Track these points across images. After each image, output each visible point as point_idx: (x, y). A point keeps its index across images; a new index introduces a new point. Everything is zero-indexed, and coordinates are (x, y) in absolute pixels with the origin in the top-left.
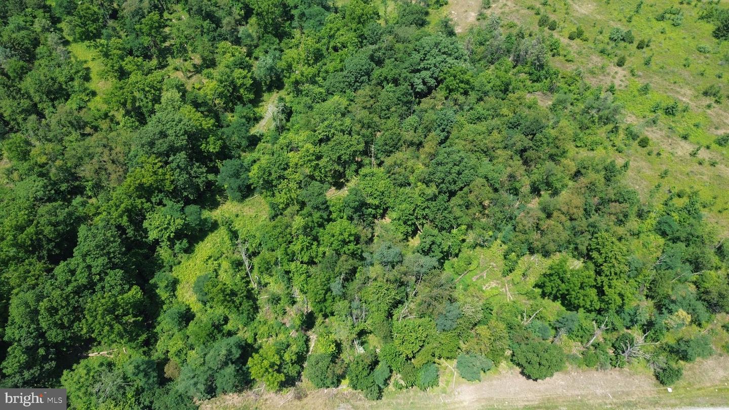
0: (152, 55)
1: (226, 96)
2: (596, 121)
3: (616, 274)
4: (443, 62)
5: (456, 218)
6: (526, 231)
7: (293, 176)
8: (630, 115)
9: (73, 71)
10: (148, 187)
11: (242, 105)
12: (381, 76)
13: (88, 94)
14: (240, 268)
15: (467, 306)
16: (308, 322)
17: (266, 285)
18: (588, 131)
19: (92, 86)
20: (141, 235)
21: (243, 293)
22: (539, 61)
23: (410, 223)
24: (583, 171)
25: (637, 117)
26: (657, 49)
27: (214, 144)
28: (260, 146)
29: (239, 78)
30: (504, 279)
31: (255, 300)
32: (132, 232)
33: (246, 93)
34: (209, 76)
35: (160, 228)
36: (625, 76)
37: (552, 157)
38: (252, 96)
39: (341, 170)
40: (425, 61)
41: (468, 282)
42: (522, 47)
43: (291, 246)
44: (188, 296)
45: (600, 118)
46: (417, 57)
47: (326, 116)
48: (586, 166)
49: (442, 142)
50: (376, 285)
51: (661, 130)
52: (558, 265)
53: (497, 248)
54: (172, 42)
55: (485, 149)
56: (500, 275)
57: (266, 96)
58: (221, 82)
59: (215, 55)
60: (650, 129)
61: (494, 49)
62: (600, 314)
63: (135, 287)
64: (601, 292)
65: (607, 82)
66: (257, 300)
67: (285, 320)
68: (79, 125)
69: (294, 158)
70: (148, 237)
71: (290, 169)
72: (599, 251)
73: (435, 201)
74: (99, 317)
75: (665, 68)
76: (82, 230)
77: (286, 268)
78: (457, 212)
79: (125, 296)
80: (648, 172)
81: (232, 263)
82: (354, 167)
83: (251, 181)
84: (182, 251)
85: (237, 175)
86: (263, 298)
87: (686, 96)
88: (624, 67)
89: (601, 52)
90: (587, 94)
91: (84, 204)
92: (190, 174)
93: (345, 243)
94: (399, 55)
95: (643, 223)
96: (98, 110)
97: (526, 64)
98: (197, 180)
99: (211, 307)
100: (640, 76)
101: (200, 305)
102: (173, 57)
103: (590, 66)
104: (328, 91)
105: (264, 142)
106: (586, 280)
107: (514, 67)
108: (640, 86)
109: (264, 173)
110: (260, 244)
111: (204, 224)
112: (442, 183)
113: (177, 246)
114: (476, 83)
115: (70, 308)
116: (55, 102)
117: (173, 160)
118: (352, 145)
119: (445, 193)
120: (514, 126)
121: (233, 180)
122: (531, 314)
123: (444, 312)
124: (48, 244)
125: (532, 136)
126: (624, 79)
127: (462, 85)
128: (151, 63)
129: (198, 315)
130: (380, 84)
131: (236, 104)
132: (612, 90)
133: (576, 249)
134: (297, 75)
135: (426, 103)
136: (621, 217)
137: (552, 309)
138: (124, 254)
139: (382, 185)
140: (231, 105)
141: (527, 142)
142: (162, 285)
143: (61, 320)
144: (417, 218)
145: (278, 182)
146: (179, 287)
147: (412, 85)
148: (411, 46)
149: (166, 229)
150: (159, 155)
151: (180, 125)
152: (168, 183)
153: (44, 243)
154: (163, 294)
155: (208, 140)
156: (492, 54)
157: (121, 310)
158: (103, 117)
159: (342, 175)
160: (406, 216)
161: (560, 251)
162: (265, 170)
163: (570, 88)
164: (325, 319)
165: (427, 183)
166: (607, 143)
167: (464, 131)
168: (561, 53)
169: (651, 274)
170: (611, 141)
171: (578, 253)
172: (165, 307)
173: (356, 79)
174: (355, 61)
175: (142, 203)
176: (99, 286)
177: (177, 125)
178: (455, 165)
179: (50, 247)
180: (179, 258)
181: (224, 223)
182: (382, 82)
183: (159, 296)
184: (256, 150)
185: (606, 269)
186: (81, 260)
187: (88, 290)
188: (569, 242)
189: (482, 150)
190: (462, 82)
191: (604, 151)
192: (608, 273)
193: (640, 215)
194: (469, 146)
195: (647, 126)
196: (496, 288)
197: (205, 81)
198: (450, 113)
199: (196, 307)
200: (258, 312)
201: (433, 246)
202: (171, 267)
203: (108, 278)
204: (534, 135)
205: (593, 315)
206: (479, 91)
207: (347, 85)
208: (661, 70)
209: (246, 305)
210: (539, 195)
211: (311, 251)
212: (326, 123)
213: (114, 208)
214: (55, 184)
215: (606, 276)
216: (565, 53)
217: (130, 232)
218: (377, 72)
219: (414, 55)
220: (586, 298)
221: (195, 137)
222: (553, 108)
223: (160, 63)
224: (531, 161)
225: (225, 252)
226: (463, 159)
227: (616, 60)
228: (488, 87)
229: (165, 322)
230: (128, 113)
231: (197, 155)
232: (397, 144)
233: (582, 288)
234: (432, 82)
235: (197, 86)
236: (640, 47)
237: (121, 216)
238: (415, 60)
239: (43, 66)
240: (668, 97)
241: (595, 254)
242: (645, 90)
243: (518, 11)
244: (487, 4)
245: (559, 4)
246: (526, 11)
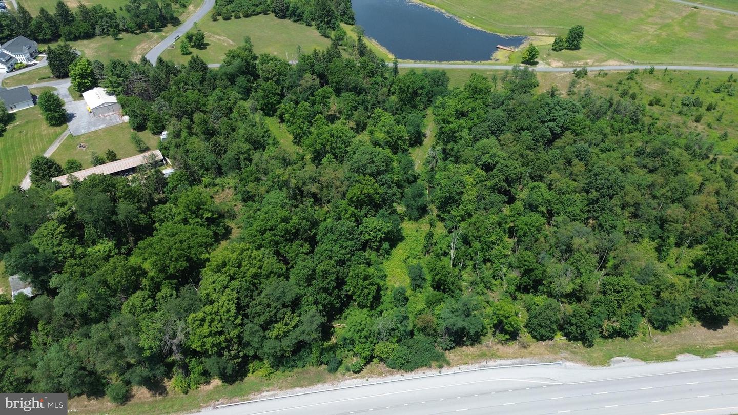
4: (564, 115)
11: (401, 153)
12: (517, 126)
22: (634, 118)
26: (723, 111)
36: (704, 129)
40: (551, 115)
61: (595, 111)
71: (468, 187)
84: (384, 253)
88: (701, 123)
99: (421, 292)
100: (716, 128)
101: (412, 289)
103: (674, 122)
104: (474, 138)
105: (421, 180)
108: (719, 135)
112: (602, 188)
116: (256, 151)
117: (381, 179)
119: (605, 196)
126: (704, 131)
130: (517, 132)
135: (558, 143)
146: (387, 280)
148: (536, 105)
150: (372, 174)
156: (594, 115)
165: (587, 191)
168: (647, 114)
170: (712, 170)
173: (497, 128)
175: (358, 212)
180: (381, 259)
182: (519, 130)
198: (586, 146)
208: (731, 124)
216: (650, 114)
227: (693, 118)
234: (558, 130)
236: (709, 109)
238: (542, 114)
243: (599, 88)
244: (573, 84)
245: (632, 83)
246: (606, 88)
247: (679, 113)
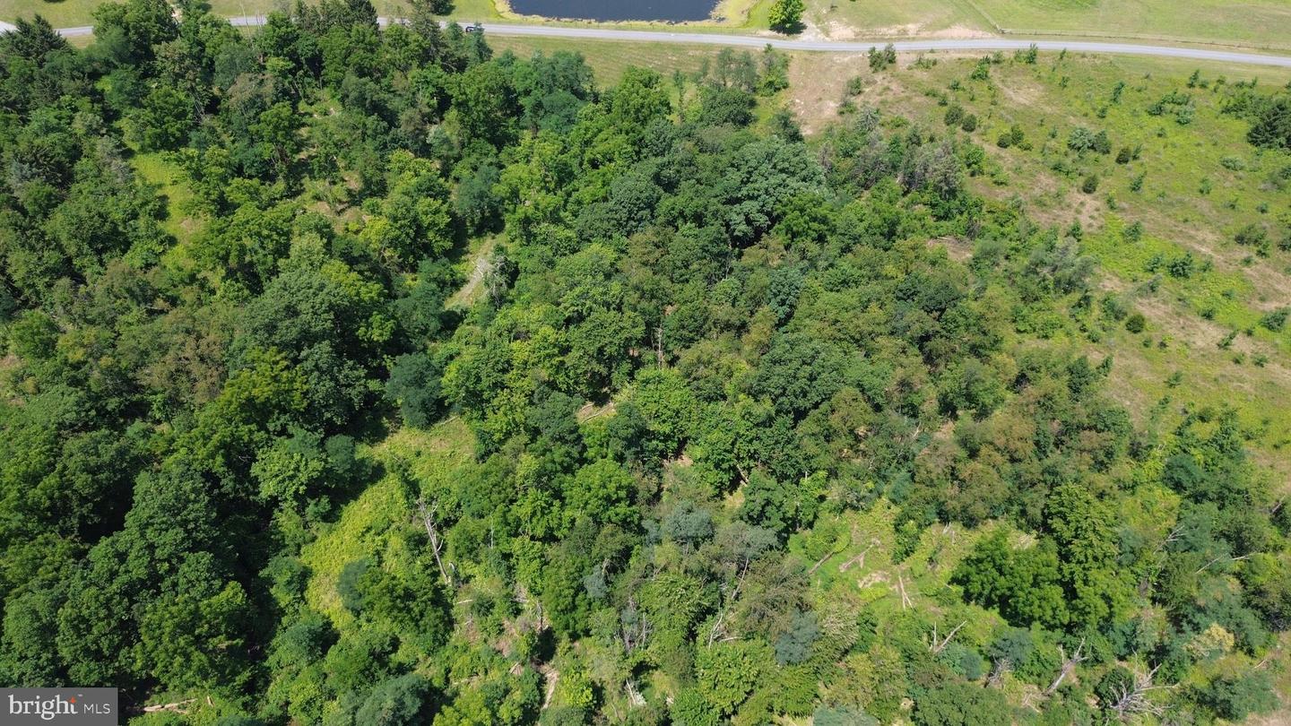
0: (276, 175)
1: (403, 244)
2: (1051, 286)
3: (1096, 559)
4: (780, 185)
5: (807, 458)
6: (932, 481)
7: (518, 384)
8: (1108, 276)
9: (138, 201)
10: (263, 404)
11: (431, 259)
12: (673, 209)
13: (162, 242)
14: (422, 549)
15: (831, 618)
16: (544, 648)
17: (467, 579)
18: (1037, 305)
19: (169, 227)
20: (246, 490)
21: (426, 594)
22: (947, 184)
23: (725, 466)
24: (1030, 374)
25: (1121, 280)
26: (1152, 164)
27: (381, 326)
28: (462, 330)
29: (426, 214)
30: (895, 567)
31: (449, 606)
32: (231, 484)
33: (438, 239)
34: (374, 211)
35: (280, 478)
36: (1097, 210)
37: (975, 350)
38: (448, 244)
39: (604, 371)
40: (749, 184)
41: (832, 573)
42: (918, 160)
43: (514, 507)
44: (327, 601)
45: (1058, 282)
46: (735, 177)
47: (577, 278)
48: (1036, 365)
49: (781, 323)
50: (667, 580)
51: (1165, 302)
52: (991, 543)
53: (882, 513)
54: (313, 152)
55: (857, 336)
56: (889, 561)
57: (473, 244)
58: (395, 219)
59: (386, 175)
60: (1145, 301)
61: (869, 163)
62: (1071, 633)
63: (232, 583)
64: (1070, 593)
65: (1068, 219)
66: (452, 607)
67: (502, 645)
68: (144, 295)
69: (520, 350)
70: (259, 492)
71: (515, 371)
72: (1064, 517)
73: (771, 426)
74: (166, 639)
75: (1169, 196)
76: (143, 482)
77: (505, 548)
78: (810, 447)
79: (214, 600)
80: (1146, 377)
81: (408, 539)
82: (626, 366)
83: (444, 393)
84: (319, 518)
85: (419, 382)
86: (462, 603)
87: (1206, 244)
88: (1096, 194)
89: (1055, 169)
90: (1034, 239)
91: (146, 434)
92: (337, 381)
93: (610, 501)
94: (705, 175)
95: (1141, 466)
96: (180, 269)
97: (926, 188)
98: (349, 390)
99: (369, 621)
100: (1123, 210)
101: (349, 616)
102: (313, 178)
103: (1037, 192)
104: (581, 235)
105: (468, 324)
106: (1043, 570)
107: (905, 194)
108: (1124, 227)
109: (468, 379)
110: (459, 506)
111: (359, 470)
112: (783, 394)
113: (311, 509)
114: (840, 224)
115: (113, 622)
116: (104, 256)
117: (308, 356)
118: (622, 328)
119: (788, 412)
120: (906, 295)
121: (412, 390)
122: (945, 633)
123: (790, 630)
124: (81, 506)
125: (939, 313)
126: (1096, 214)
127: (815, 225)
128: (274, 187)
129: (345, 635)
130: (671, 223)
131: (421, 258)
132: (1075, 233)
133: (1023, 513)
134: (527, 208)
135: (752, 255)
136: (1101, 457)
137: (986, 623)
138: (214, 524)
139: (675, 398)
140: (411, 259)
141: (930, 324)
142: (281, 580)
143: (98, 645)
144: (738, 458)
145: (493, 394)
146: (311, 583)
147: (727, 225)
148: (725, 159)
149: (291, 478)
150: (283, 346)
151: (322, 295)
152: (297, 396)
153: (75, 504)
154: (282, 596)
155: (371, 320)
156: (866, 172)
157: (206, 626)
158: (188, 281)
159: (605, 380)
160: (720, 454)
161: (995, 518)
162: (469, 373)
163: (1002, 230)
164: (573, 642)
165: (755, 395)
166: (1071, 325)
167: (819, 304)
168: (986, 169)
169: (1160, 560)
170: (1078, 321)
171: (1026, 521)
172: (285, 620)
173: (630, 214)
174: (630, 183)
175: (251, 432)
176: (168, 582)
177: (315, 294)
178: (804, 363)
179: (85, 511)
180: (313, 531)
181: (396, 468)
182: (675, 219)
183: (274, 599)
184: (455, 337)
185: (1079, 550)
186: (138, 535)
187: (149, 589)
188: (1010, 501)
189: (852, 338)
190: (814, 219)
191: (1067, 340)
192: (1082, 558)
193: (1135, 453)
194: (829, 331)
195: (1141, 296)
196: (882, 585)
197: (367, 218)
198: (794, 273)
199: (341, 621)
200: (453, 630)
201: (768, 508)
202: (299, 546)
203: (184, 568)
204: (943, 310)
205: (1058, 634)
206: (844, 235)
207: (614, 225)
208: (1160, 199)
209: (431, 617)
210: (955, 417)
211: (549, 517)
212: (578, 290)
213: (201, 441)
214: (98, 398)
215: (1079, 562)
216: (992, 170)
217: (228, 484)
218: (666, 202)
219: (729, 175)
220: (1044, 603)
221: (347, 316)
222: (975, 265)
223: (290, 188)
224: (939, 356)
225: (396, 519)
226: (818, 352)
227: (1081, 181)
228: (860, 229)
229: (285, 649)
230: (230, 274)
231: (350, 347)
232: (701, 327)
233: (1035, 584)
234: (762, 220)
235: (353, 226)
236: (1122, 160)
237: (212, 456)
238: (732, 182)
239: (85, 192)
240: (1175, 245)
241: (1057, 523)
242: (1134, 233)
243: (909, 99)
244: (856, 88)
245: (980, 88)
246: (923, 99)
247: (1057, 168)
